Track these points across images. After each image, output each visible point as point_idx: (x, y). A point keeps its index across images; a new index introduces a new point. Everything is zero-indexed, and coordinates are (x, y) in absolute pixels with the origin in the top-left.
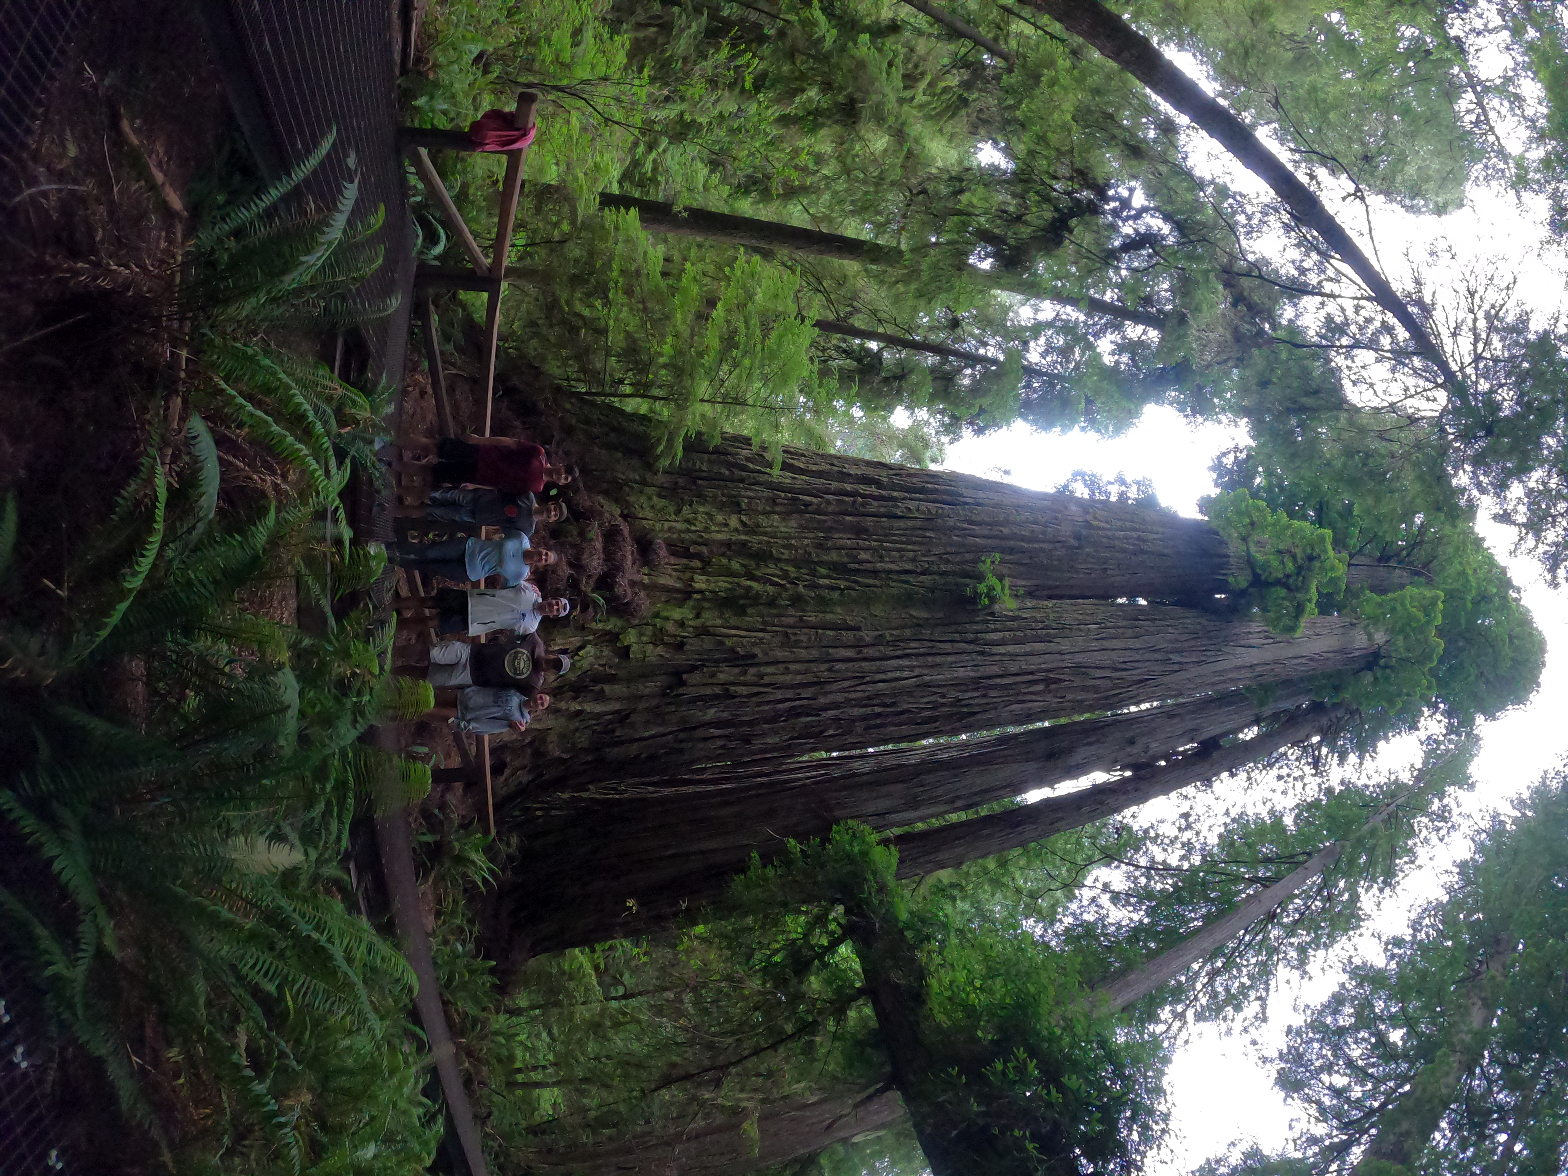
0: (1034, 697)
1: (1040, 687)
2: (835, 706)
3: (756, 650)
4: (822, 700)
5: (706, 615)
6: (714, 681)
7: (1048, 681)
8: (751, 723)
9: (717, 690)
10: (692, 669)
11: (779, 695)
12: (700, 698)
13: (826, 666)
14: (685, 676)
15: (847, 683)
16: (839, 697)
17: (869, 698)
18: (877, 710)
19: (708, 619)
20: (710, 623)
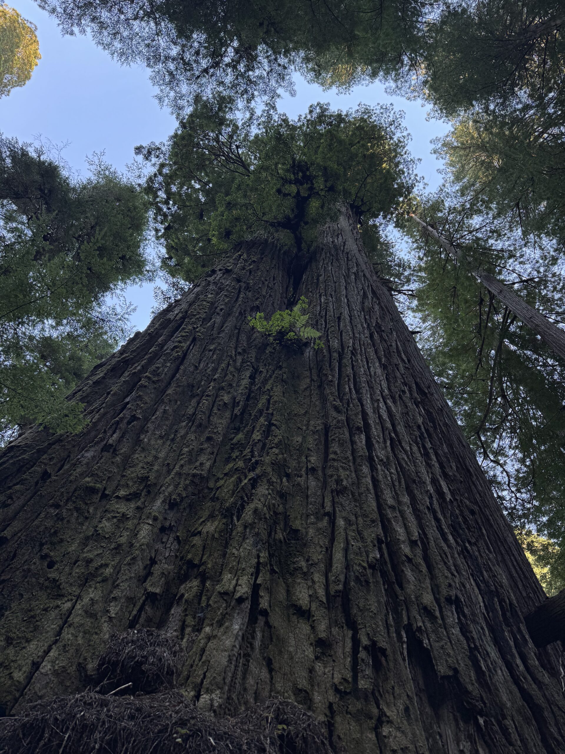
19: (313, 597)
20: (321, 592)
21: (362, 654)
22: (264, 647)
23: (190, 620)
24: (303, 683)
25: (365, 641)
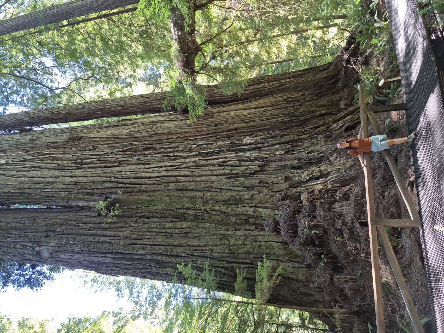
0: (91, 157)
1: (85, 161)
2: (191, 157)
3: (225, 181)
4: (197, 159)
5: (248, 197)
6: (246, 167)
7: (82, 163)
8: (229, 150)
9: (244, 164)
10: (256, 172)
11: (215, 162)
12: (252, 160)
13: (194, 174)
14: (259, 169)
15: (185, 166)
16: (189, 160)
17: (175, 160)
18: (172, 154)
19: (247, 194)
20: (246, 193)
21: (261, 185)
22: (262, 204)
23: (260, 219)
24: (269, 196)
25: (258, 185)
